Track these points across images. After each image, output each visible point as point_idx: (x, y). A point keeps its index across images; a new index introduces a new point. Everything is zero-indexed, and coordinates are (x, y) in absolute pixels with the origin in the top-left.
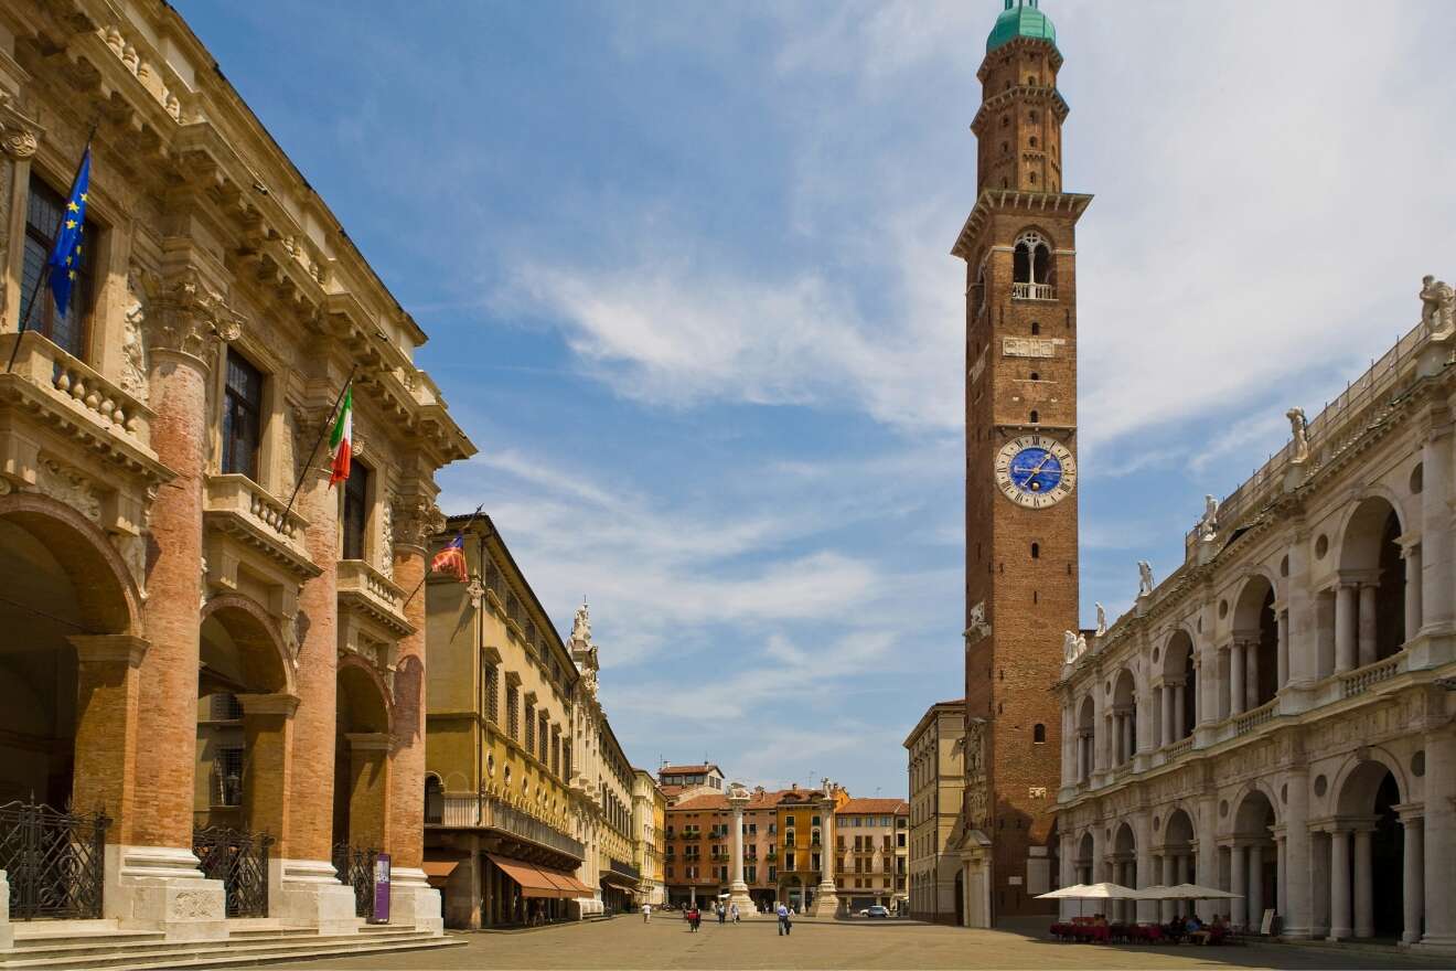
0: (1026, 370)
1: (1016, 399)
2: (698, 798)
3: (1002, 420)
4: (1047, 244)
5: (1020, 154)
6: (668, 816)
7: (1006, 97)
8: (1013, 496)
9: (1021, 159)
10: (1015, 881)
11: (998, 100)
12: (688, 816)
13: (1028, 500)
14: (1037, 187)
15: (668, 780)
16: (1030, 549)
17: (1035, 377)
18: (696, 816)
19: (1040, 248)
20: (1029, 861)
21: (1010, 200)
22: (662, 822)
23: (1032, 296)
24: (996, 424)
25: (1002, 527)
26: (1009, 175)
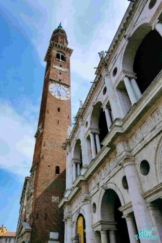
1: (56, 76)
8: (53, 95)
13: (57, 97)
14: (62, 45)
16: (57, 109)
17: (60, 74)
19: (62, 55)
21: (56, 45)
23: (60, 61)
24: (50, 78)
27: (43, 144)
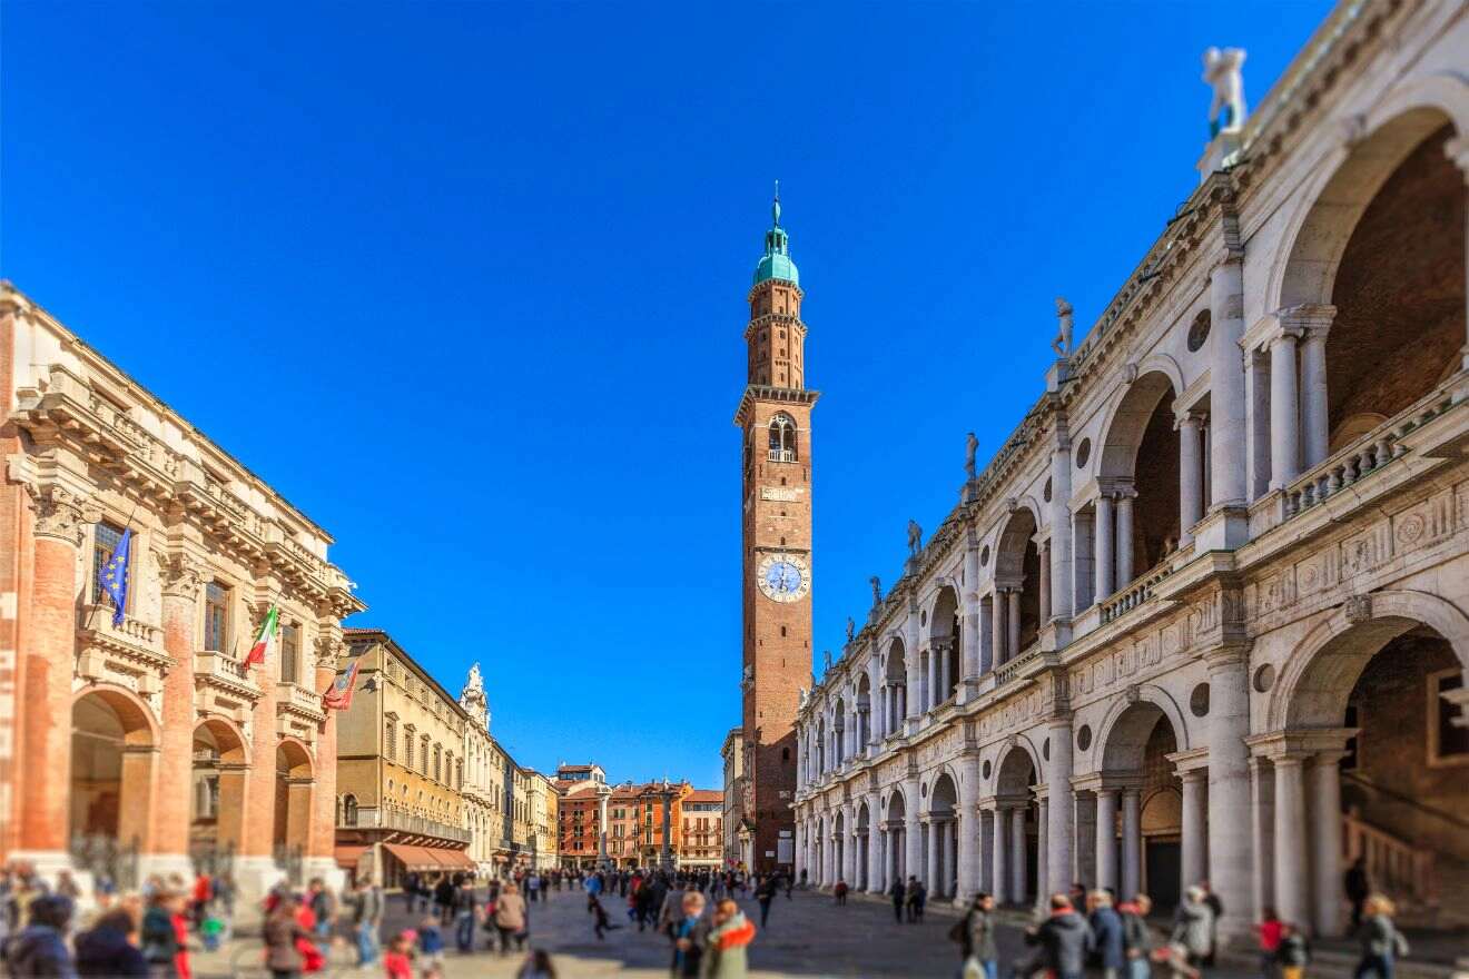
0: (778, 510)
1: (771, 529)
2: (585, 790)
3: (760, 542)
4: (792, 424)
5: (774, 360)
6: (561, 804)
7: (764, 320)
8: (769, 595)
9: (774, 364)
10: (769, 854)
11: (759, 322)
12: (576, 804)
13: (779, 598)
14: (785, 385)
15: (564, 776)
16: (780, 630)
17: (784, 514)
18: (582, 803)
19: (787, 426)
20: (779, 841)
21: (766, 393)
22: (556, 809)
23: (782, 459)
24: (757, 545)
25: (761, 615)
26: (766, 373)
27: (757, 714)
